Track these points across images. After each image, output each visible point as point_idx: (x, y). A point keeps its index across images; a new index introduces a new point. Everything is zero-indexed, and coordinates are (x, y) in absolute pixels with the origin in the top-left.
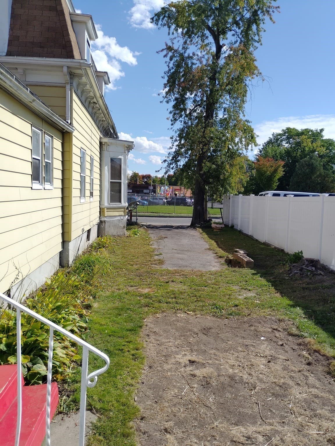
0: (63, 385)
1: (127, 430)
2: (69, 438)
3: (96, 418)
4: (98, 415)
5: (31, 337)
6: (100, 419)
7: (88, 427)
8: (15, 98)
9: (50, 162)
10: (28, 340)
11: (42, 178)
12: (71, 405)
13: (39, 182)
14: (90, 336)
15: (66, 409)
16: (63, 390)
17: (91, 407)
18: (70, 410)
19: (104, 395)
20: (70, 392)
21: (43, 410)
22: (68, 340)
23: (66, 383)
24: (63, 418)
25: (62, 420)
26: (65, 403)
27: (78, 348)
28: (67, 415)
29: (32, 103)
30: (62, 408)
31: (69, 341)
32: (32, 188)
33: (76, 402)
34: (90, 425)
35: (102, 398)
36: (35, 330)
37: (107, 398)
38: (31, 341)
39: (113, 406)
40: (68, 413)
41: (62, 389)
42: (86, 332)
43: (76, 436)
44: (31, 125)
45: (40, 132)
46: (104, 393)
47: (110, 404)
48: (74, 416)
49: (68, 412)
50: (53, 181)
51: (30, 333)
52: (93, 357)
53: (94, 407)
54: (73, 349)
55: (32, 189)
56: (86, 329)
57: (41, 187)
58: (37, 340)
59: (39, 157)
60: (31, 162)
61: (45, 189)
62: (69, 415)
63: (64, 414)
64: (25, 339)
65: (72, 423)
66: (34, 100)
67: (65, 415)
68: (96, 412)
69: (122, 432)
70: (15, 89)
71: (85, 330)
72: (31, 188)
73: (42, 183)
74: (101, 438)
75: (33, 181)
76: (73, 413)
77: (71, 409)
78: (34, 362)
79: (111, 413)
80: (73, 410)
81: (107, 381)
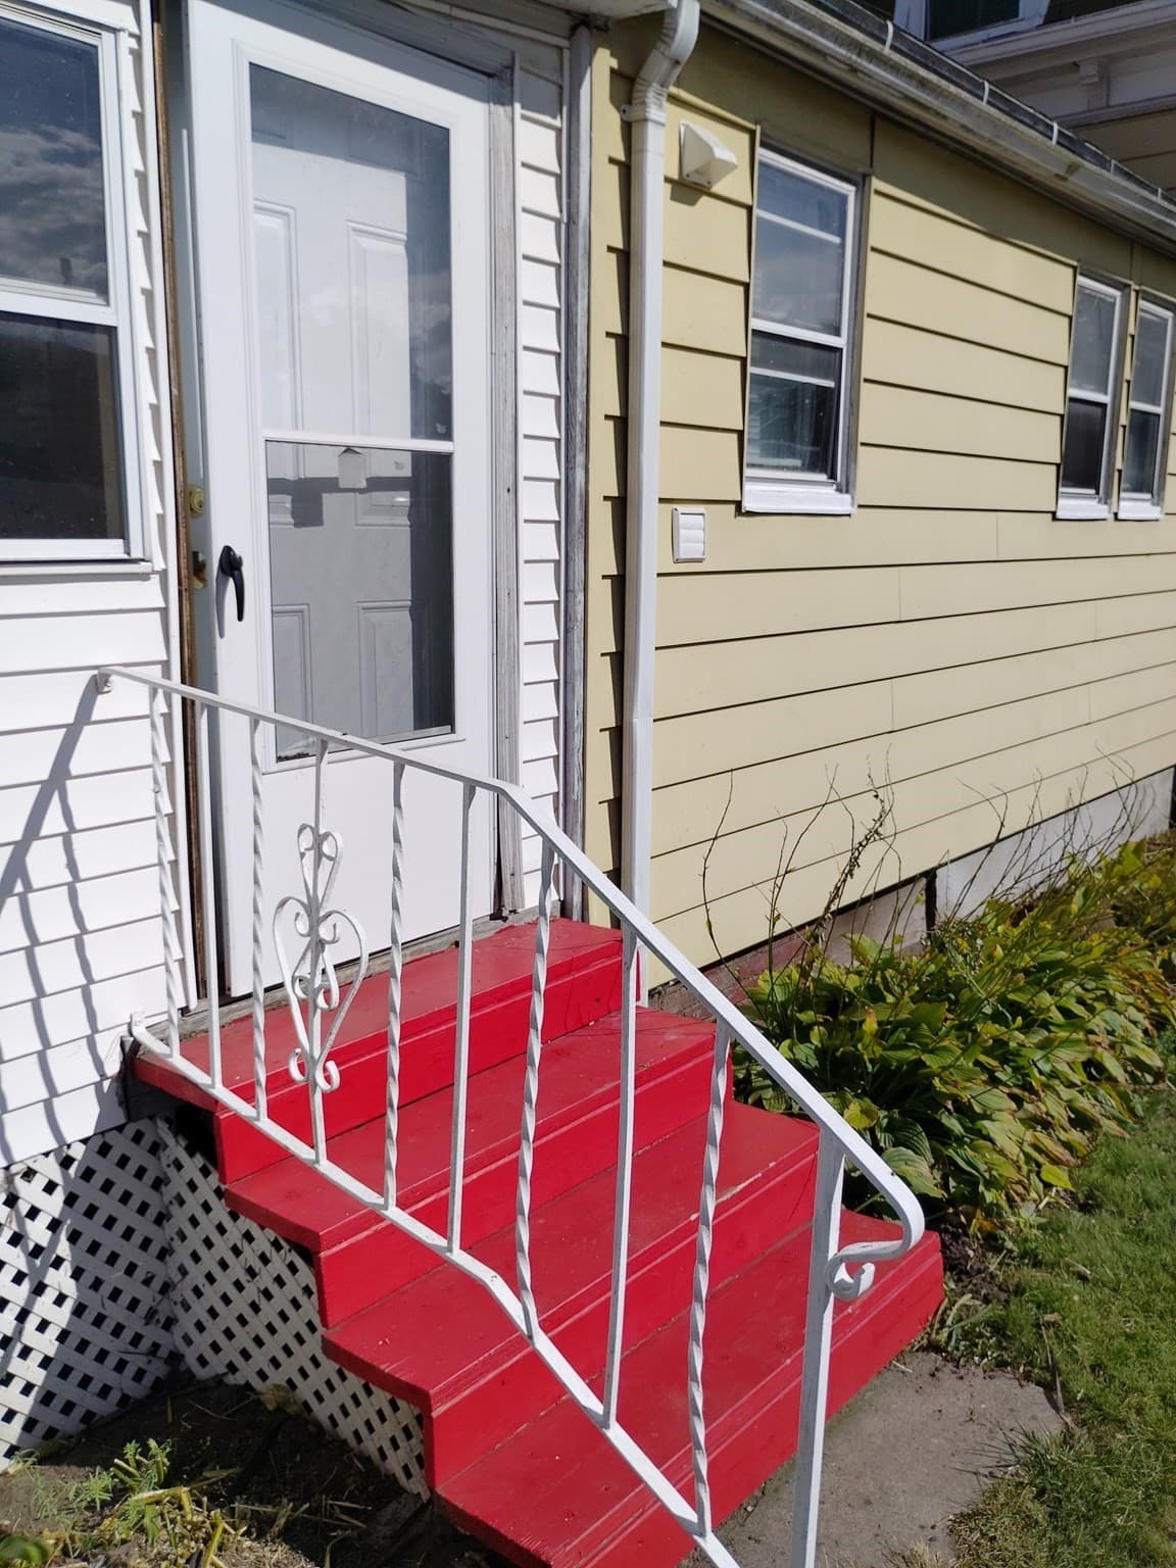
0: (984, 1255)
1: (1156, 1538)
2: (928, 1451)
3: (1056, 1428)
4: (1068, 1419)
5: (903, 1046)
6: (1067, 1438)
7: (1010, 1445)
8: (1003, 175)
9: (1160, 410)
10: (890, 1053)
11: (1110, 477)
12: (981, 1335)
13: (1098, 493)
14: (1167, 1109)
15: (958, 1341)
16: (979, 1272)
17: (1054, 1376)
18: (973, 1354)
19: (1121, 1356)
20: (1000, 1289)
21: (850, 1310)
22: (1065, 1098)
23: (998, 1250)
24: (937, 1369)
25: (933, 1375)
26: (961, 1320)
27: (1101, 1139)
28: (957, 1367)
29: (1065, 179)
30: (945, 1333)
31: (1064, 1104)
32: (1054, 513)
33: (1004, 1336)
34: (1020, 1440)
35: (1110, 1364)
36: (925, 1026)
37: (1129, 1373)
38: (900, 1063)
39: (1139, 1411)
40: (962, 1361)
41: (975, 1267)
42: (1155, 1087)
43: (953, 1455)
44: (1075, 268)
45: (1117, 294)
46: (1127, 1345)
47: (1133, 1399)
48: (978, 1382)
49: (962, 1356)
50: (1162, 487)
51: (904, 1031)
52: (1144, 1192)
53: (1063, 1385)
54: (1075, 1136)
55: (1055, 518)
56: (1159, 1076)
57: (1099, 510)
58: (920, 1064)
59: (1106, 393)
60: (1062, 416)
61: (1120, 516)
62: (962, 1372)
63: (945, 1359)
64: (880, 1049)
65: (960, 1403)
66: (1072, 168)
67: (950, 1366)
68: (1065, 1404)
69: (1130, 1531)
70: (987, 135)
71: (1156, 1082)
72: (1050, 515)
73: (1108, 495)
74: (1039, 1512)
75: (1061, 490)
76: (979, 1371)
77: (978, 1350)
78: (902, 1134)
79: (1119, 1436)
80: (983, 1356)
81: (1161, 1305)
